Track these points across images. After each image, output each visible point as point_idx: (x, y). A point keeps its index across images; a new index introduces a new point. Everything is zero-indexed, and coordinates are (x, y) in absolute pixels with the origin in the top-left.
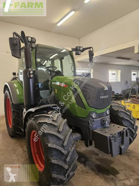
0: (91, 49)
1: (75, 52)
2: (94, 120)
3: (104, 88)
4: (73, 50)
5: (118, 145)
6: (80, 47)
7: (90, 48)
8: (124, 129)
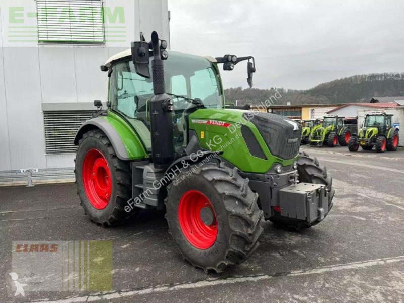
0: (251, 61)
1: (222, 64)
2: (279, 175)
3: (293, 128)
4: (220, 60)
5: (316, 208)
6: (232, 56)
7: (249, 58)
8: (321, 187)
